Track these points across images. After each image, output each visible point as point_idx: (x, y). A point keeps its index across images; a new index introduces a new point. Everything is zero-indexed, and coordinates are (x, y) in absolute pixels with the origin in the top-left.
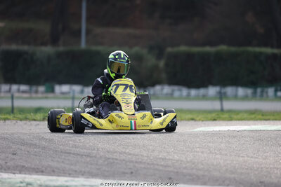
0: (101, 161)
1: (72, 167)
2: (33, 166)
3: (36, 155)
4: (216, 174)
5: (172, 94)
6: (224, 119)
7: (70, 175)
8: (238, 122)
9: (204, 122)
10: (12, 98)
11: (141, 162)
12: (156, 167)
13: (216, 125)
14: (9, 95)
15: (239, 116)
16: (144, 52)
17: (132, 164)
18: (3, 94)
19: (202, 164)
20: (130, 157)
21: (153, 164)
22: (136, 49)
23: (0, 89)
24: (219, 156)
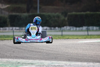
0: (44, 54)
1: (34, 56)
2: (20, 56)
3: (21, 52)
4: (86, 58)
5: (70, 29)
6: (88, 38)
7: (33, 59)
8: (93, 39)
9: (81, 39)
10: (13, 32)
11: (58, 54)
12: (64, 56)
13: (86, 40)
14: (12, 31)
15: (94, 37)
16: (60, 14)
17: (55, 55)
18: (10, 31)
19: (80, 54)
20: (55, 52)
21: (63, 55)
22: (57, 14)
23: (9, 29)
24: (87, 51)
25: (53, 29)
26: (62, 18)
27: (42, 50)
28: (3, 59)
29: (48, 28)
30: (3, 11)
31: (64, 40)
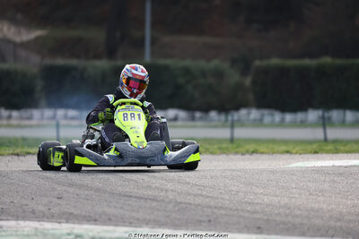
0: (170, 206)
1: (134, 214)
2: (84, 213)
3: (87, 200)
4: (318, 222)
5: (261, 120)
6: (328, 152)
7: (131, 224)
8: (345, 155)
9: (302, 156)
10: (58, 126)
11: (221, 207)
12: (241, 213)
13: (318, 159)
14: (54, 122)
15: (347, 148)
16: (226, 66)
17: (209, 210)
18: (45, 122)
19: (300, 209)
20: (207, 200)
21: (237, 210)
22: (215, 63)
23: (42, 115)
24: (322, 199)
25: (201, 118)
26: (234, 77)
27: (163, 194)
28: (22, 223)
29: (182, 114)
30: (22, 53)
31: (239, 156)
